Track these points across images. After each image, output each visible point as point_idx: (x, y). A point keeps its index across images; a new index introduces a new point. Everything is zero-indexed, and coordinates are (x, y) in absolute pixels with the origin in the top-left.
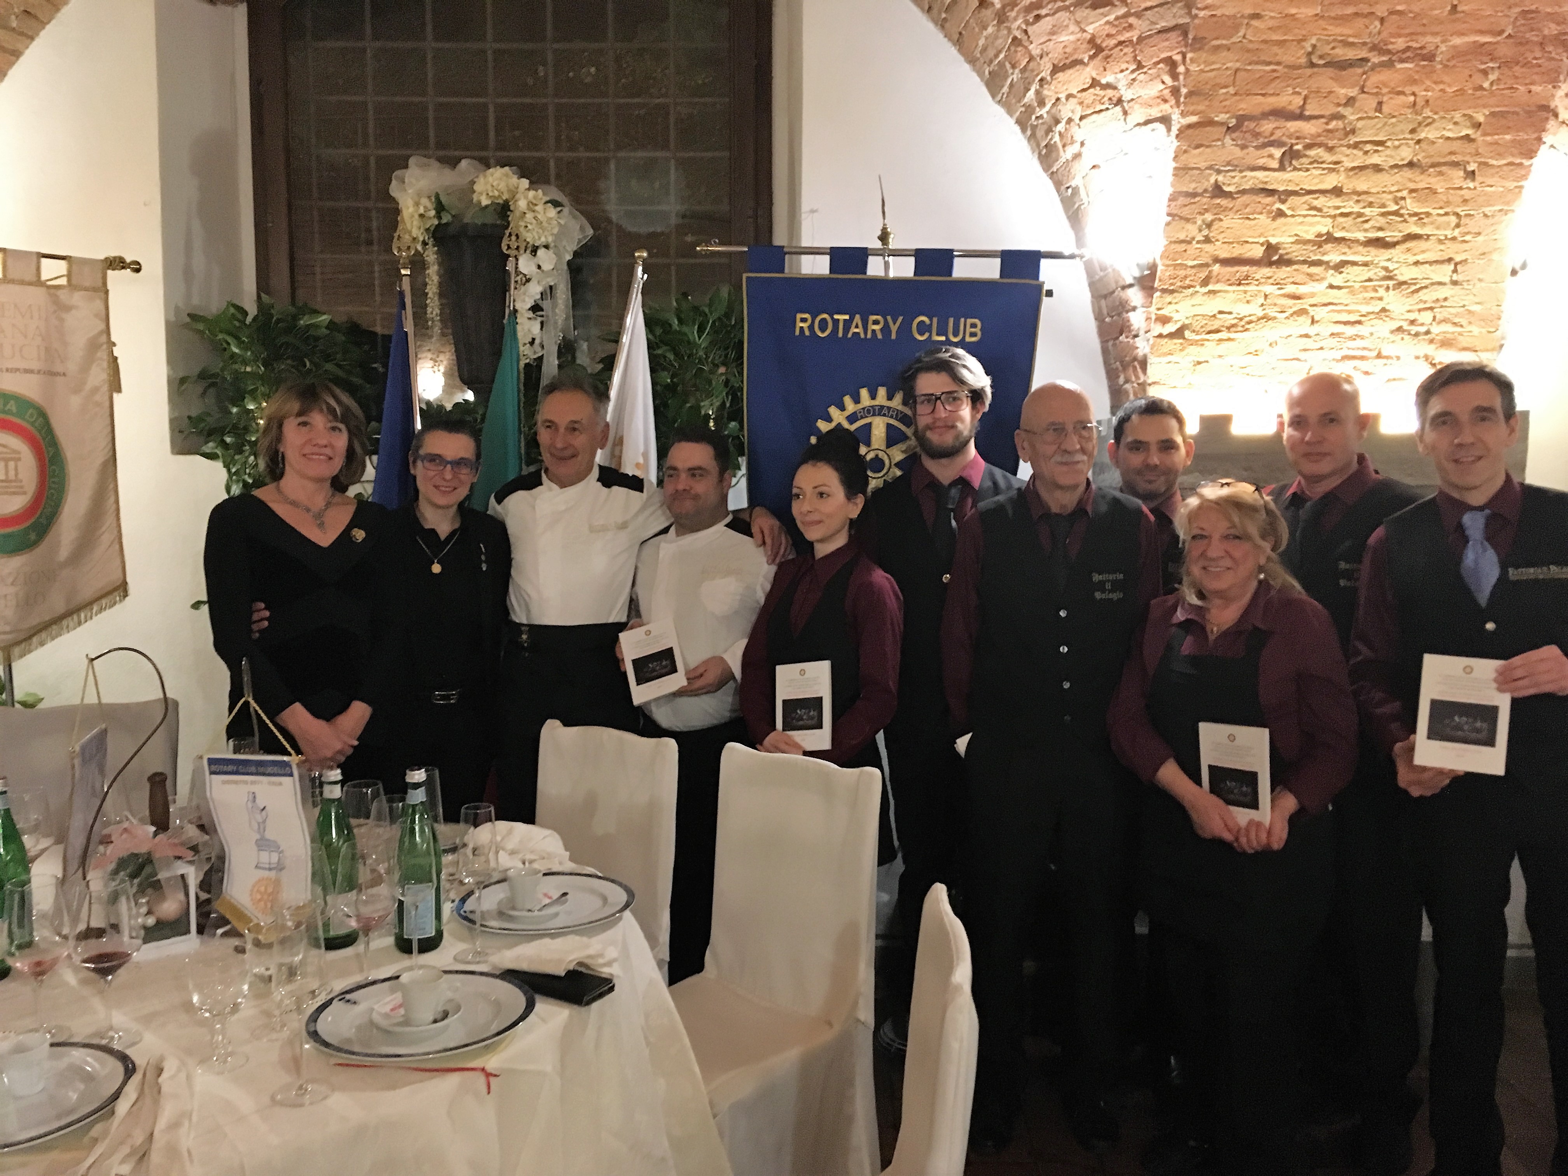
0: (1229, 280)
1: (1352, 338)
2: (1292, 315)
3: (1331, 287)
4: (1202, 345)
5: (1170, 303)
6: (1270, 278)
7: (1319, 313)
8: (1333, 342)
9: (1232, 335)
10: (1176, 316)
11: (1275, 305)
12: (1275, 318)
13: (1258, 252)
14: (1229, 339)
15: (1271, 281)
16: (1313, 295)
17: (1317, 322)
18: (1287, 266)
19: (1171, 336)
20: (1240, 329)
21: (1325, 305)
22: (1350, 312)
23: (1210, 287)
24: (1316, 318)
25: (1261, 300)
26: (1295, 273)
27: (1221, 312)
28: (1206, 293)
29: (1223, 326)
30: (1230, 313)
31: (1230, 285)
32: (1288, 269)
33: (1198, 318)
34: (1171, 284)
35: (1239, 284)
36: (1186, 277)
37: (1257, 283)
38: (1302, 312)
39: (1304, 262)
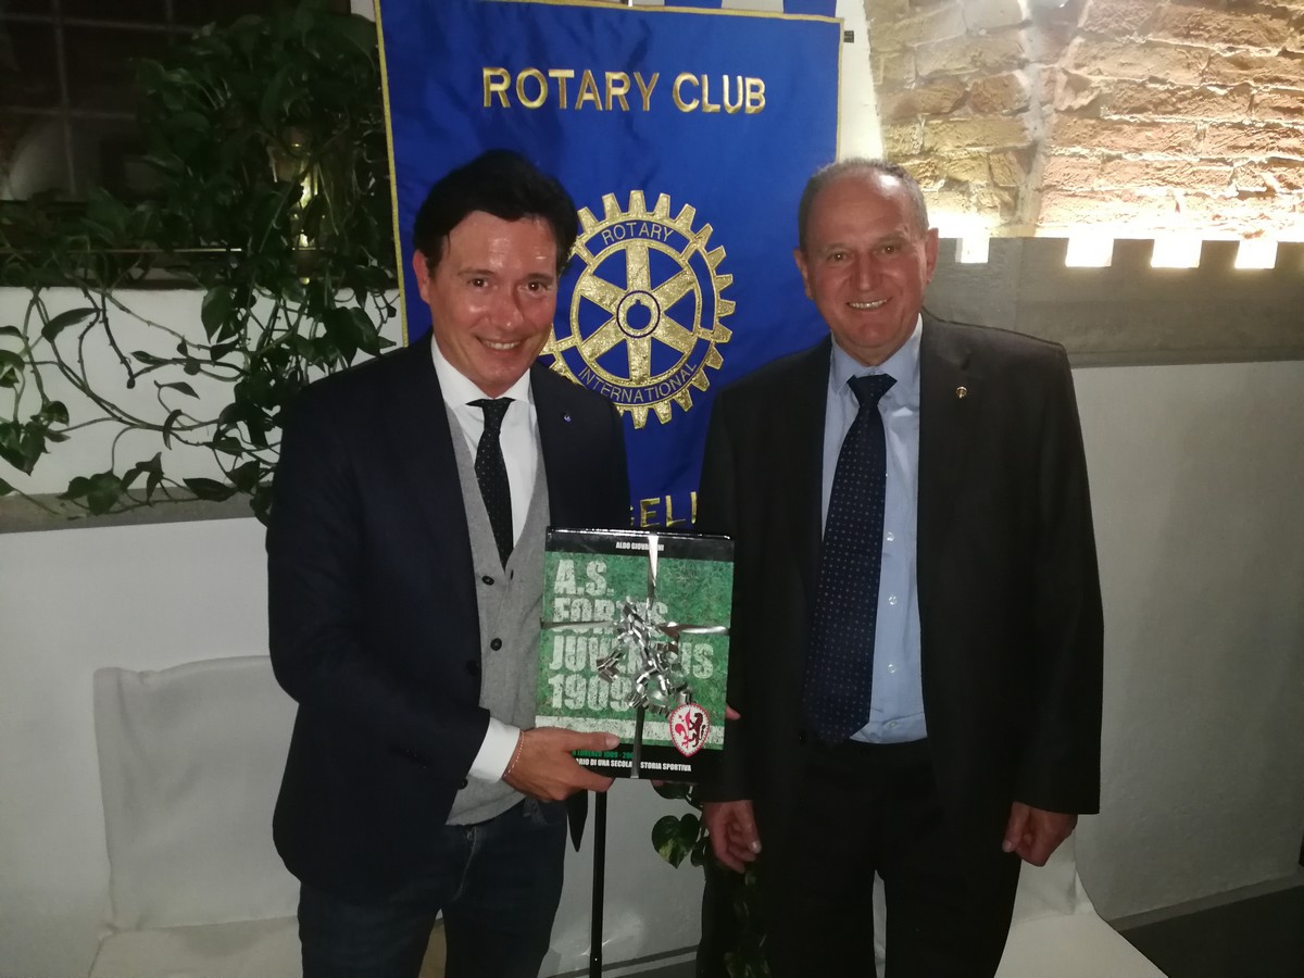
0: (1176, 27)
1: (1286, 134)
2: (1231, 92)
3: (1284, 53)
4: (1120, 130)
5: (1095, 58)
6: (1223, 30)
7: (1262, 93)
8: (1265, 138)
9: (1158, 118)
10: (1096, 80)
11: (1218, 74)
12: (1213, 95)
14: (1154, 124)
15: (1224, 35)
16: (1262, 63)
17: (1257, 105)
18: (1248, 14)
19: (1084, 112)
20: (1170, 108)
21: (1272, 80)
22: (1293, 94)
23: (1150, 37)
24: (1257, 99)
25: (1203, 66)
26: (1254, 25)
27: (1153, 79)
28: (1142, 45)
29: (1150, 102)
30: (1163, 82)
31: (1176, 36)
32: (1249, 18)
33: (1125, 85)
34: (1104, 26)
35: (1187, 36)
36: (1125, 14)
37: (1207, 36)
38: (1243, 89)
39: (1267, 10)
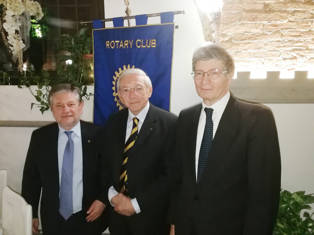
0: (249, 19)
1: (297, 42)
2: (273, 33)
3: (290, 21)
4: (239, 45)
5: (226, 29)
6: (265, 18)
7: (285, 32)
8: (290, 44)
9: (250, 41)
10: (229, 34)
11: (267, 29)
12: (267, 34)
13: (261, 7)
14: (249, 43)
15: (266, 19)
16: (282, 25)
17: (284, 35)
18: (272, 13)
19: (227, 41)
20: (253, 39)
21: (287, 29)
22: (296, 32)
23: (242, 22)
24: (283, 34)
25: (262, 27)
26: (275, 16)
27: (246, 32)
28: (240, 24)
29: (247, 38)
30: (250, 32)
31: (250, 21)
32: (273, 14)
33: (237, 34)
34: (227, 21)
35: (253, 21)
36: (232, 18)
37: (260, 20)
38: (278, 32)
39: (279, 11)
